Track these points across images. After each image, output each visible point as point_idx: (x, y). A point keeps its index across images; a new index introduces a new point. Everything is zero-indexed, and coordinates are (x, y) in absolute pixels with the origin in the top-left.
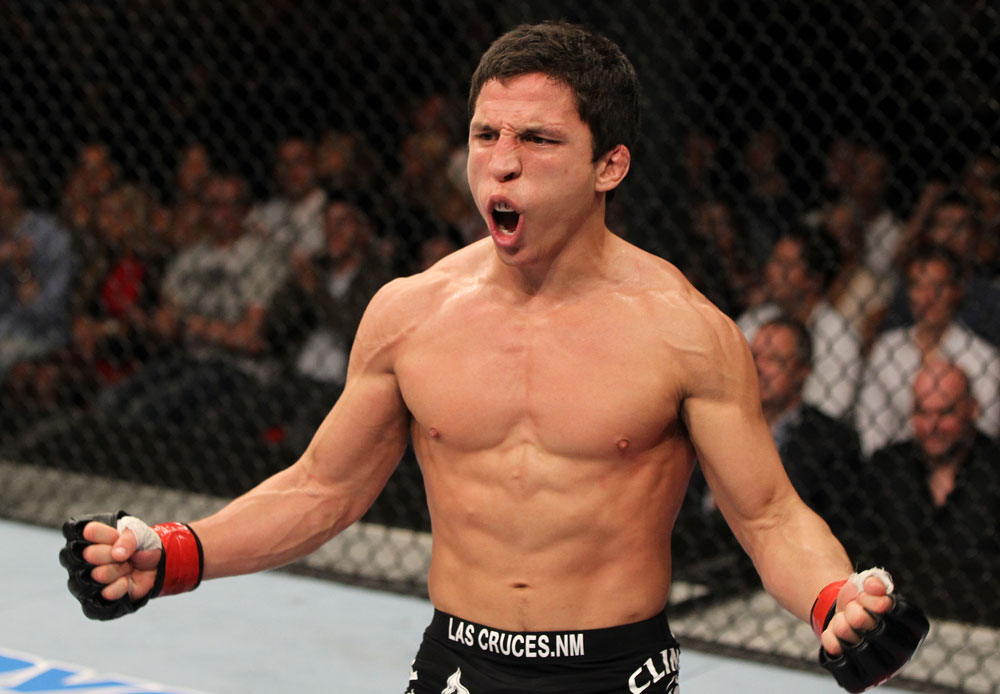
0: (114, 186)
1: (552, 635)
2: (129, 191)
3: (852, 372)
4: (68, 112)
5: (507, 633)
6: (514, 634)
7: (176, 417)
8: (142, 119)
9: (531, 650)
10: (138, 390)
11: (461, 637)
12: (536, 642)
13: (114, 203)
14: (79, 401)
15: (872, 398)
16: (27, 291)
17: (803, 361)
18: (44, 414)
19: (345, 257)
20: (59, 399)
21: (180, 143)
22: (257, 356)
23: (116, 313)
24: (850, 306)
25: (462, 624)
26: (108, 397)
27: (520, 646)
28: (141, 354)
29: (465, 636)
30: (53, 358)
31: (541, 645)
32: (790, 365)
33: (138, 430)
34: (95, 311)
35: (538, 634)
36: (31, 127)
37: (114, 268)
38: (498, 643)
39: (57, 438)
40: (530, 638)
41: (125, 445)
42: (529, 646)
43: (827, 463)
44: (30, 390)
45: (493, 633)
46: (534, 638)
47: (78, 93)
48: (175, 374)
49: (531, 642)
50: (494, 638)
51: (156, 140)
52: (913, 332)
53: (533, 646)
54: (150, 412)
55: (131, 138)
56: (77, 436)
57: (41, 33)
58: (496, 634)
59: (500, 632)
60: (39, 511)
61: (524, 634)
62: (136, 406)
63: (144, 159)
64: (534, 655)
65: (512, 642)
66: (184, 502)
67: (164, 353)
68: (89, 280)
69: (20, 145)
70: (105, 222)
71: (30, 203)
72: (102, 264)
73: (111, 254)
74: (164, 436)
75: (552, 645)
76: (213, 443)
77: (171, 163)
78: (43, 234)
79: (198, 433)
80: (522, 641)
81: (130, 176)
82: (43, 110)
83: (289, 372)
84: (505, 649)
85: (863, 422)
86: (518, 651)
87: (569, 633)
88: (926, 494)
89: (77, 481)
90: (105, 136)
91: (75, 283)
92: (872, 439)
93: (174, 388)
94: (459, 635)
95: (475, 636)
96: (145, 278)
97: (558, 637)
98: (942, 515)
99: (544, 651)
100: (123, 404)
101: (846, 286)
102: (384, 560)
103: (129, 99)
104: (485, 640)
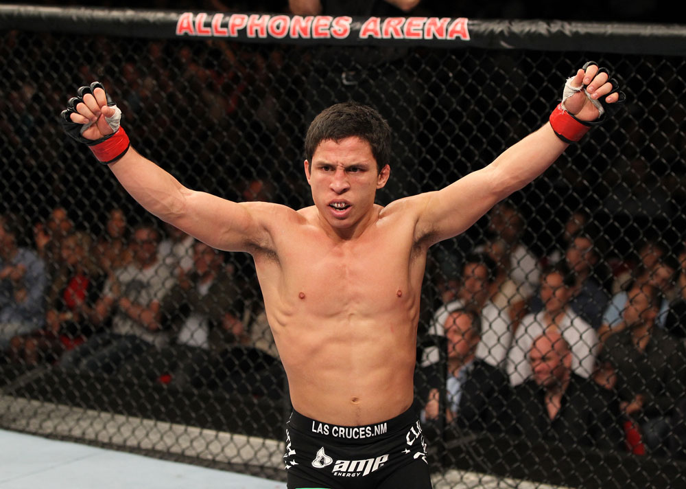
0: (71, 233)
1: (372, 426)
2: (79, 235)
3: (504, 340)
4: (43, 190)
5: (349, 428)
6: (353, 428)
7: (108, 369)
8: (87, 194)
9: (363, 435)
10: (85, 353)
11: (321, 431)
12: (365, 431)
13: (70, 242)
14: (51, 360)
15: (517, 355)
16: (20, 295)
17: (476, 333)
18: (31, 368)
19: (206, 275)
20: (39, 359)
21: (109, 208)
22: (155, 331)
23: (71, 308)
24: (502, 301)
25: (321, 425)
26: (67, 357)
27: (357, 433)
28: (87, 332)
29: (323, 430)
30: (35, 335)
31: (367, 431)
32: (466, 336)
33: (85, 377)
34: (59, 307)
35: (366, 427)
36: (22, 199)
37: (70, 282)
38: (345, 433)
39: (38, 381)
40: (361, 429)
41: (78, 385)
42: (361, 433)
43: (489, 395)
44: (22, 354)
45: (341, 429)
46: (363, 429)
47: (49, 179)
48: (107, 343)
49: (362, 431)
50: (342, 431)
51: (95, 206)
52: (540, 316)
53: (364, 433)
54: (92, 366)
55: (80, 205)
56: (49, 380)
57: (27, 144)
58: (343, 429)
59: (345, 428)
60: (28, 424)
61: (358, 428)
62: (84, 362)
63: (88, 217)
64: (364, 437)
65: (353, 432)
66: (113, 418)
67: (100, 331)
68: (56, 289)
69: (15, 209)
70: (65, 254)
71: (21, 243)
72: (64, 279)
73: (69, 273)
74: (100, 380)
75: (373, 431)
76: (129, 384)
77: (103, 219)
78: (29, 262)
79: (121, 379)
80: (358, 431)
81: (80, 227)
82: (29, 189)
83: (174, 342)
84: (349, 435)
85: (511, 369)
86: (356, 436)
87: (380, 424)
88: (546, 412)
89: (50, 406)
90: (65, 204)
91: (48, 290)
92: (516, 379)
93: (106, 351)
94: (320, 429)
95: (330, 430)
96: (89, 287)
97: (376, 427)
98: (556, 423)
99: (369, 434)
100: (77, 361)
101: (500, 289)
102: (230, 452)
103: (79, 182)
104: (336, 432)
